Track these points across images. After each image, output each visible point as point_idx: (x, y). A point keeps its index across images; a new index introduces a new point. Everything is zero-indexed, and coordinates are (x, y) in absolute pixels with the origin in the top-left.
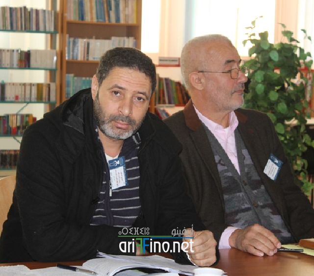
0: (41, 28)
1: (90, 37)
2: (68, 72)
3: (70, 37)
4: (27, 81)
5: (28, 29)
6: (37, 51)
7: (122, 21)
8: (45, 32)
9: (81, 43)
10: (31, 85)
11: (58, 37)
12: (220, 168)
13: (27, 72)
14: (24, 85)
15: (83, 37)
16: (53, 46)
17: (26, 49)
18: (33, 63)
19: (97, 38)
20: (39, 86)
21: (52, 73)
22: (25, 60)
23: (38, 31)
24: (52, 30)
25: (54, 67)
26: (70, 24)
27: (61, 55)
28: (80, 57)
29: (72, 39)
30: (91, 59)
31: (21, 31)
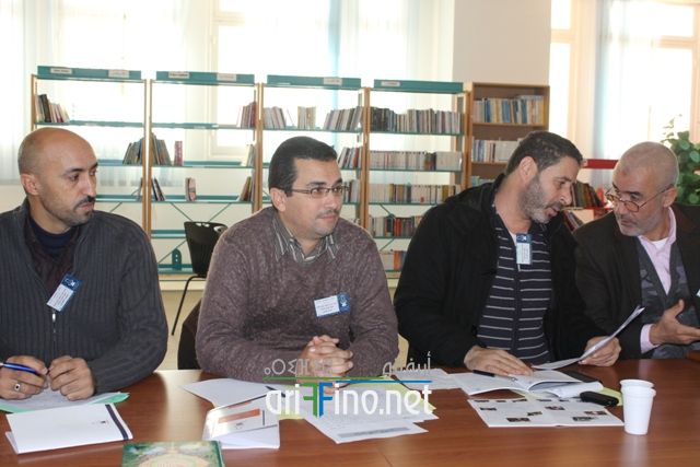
0: (448, 131)
1: (496, 139)
2: (473, 174)
3: (476, 139)
4: (432, 183)
5: (434, 132)
6: (442, 153)
7: (529, 122)
8: (451, 134)
9: (487, 144)
10: (436, 187)
11: (464, 139)
12: (645, 284)
13: (432, 174)
14: (430, 187)
15: (488, 139)
16: (459, 148)
17: (432, 152)
18: (439, 166)
19: (503, 140)
20: (445, 188)
21: (458, 175)
22: (431, 162)
23: (443, 133)
24: (458, 132)
25: (459, 169)
26: (475, 125)
27: (467, 156)
28: (486, 159)
29: (478, 141)
30: (497, 161)
31: (428, 133)
